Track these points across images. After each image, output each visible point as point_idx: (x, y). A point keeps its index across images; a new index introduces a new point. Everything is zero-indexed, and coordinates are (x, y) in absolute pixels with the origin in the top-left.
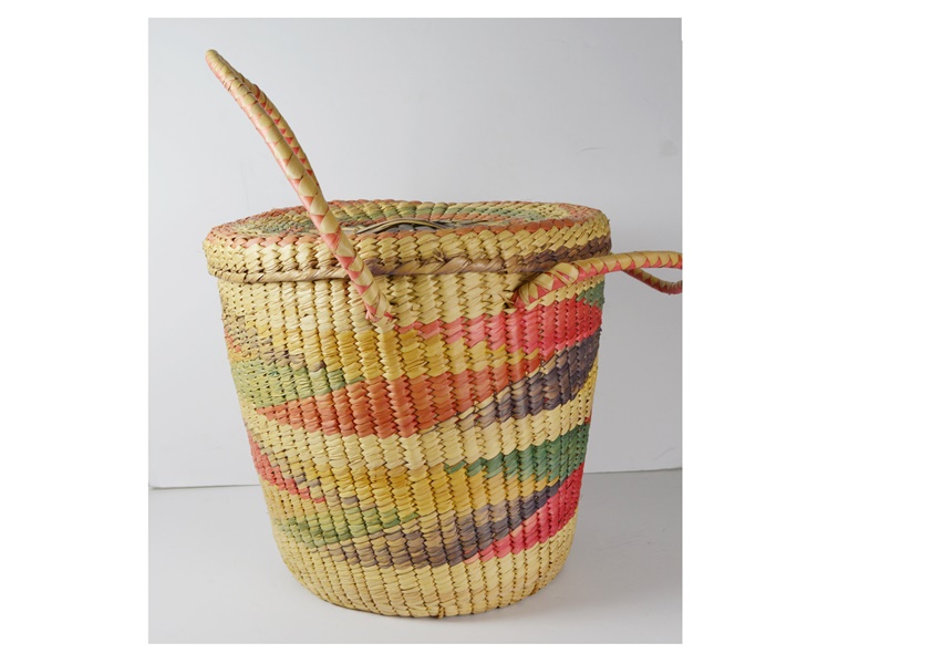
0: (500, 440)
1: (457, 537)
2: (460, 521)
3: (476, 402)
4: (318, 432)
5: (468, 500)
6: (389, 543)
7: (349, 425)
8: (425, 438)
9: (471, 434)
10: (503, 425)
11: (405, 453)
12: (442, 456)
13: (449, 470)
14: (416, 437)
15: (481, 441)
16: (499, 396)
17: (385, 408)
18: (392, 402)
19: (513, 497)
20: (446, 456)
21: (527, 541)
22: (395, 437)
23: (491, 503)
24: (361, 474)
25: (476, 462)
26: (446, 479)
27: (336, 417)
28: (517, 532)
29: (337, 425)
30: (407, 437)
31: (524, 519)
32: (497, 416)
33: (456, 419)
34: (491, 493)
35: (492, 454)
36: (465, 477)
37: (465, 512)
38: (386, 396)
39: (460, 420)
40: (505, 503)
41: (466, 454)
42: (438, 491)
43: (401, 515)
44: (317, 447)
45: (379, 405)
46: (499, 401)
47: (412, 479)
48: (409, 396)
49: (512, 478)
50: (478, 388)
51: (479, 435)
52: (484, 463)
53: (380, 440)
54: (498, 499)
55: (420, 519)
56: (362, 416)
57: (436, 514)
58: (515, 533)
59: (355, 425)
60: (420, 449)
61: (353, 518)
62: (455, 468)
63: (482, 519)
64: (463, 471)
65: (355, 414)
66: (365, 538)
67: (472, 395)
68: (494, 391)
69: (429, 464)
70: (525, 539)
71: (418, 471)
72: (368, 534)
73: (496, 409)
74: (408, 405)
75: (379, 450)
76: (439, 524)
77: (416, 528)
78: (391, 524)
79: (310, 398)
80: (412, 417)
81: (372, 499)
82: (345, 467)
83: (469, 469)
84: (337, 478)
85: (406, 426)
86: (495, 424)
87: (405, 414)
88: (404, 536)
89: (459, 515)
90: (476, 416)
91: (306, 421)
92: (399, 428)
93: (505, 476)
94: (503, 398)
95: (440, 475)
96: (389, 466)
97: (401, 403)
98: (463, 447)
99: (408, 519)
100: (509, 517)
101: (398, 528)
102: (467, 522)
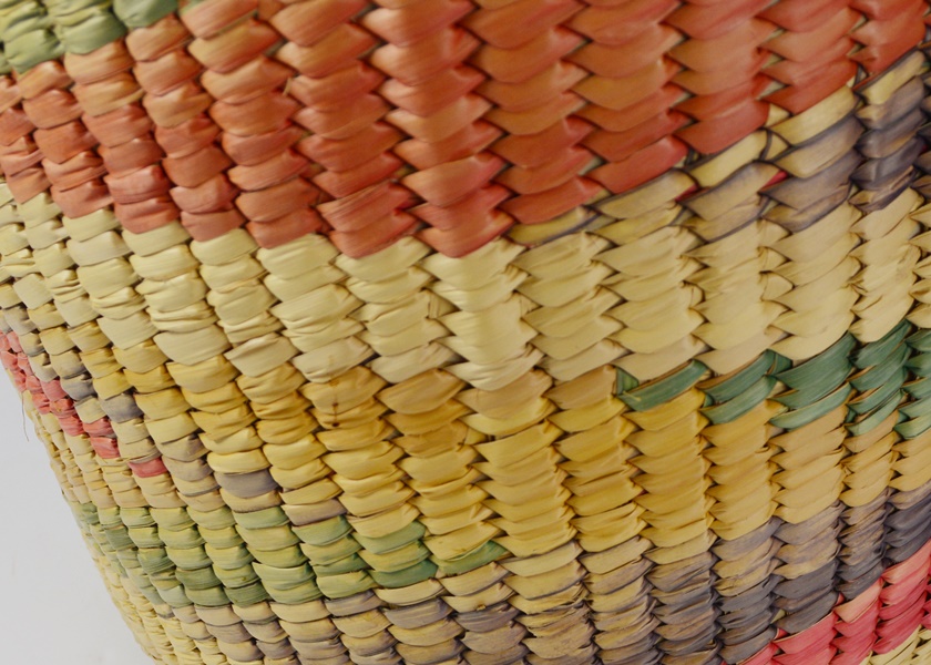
0: (854, 282)
1: (648, 626)
2: (661, 579)
3: (776, 114)
4: (98, 216)
5: (702, 506)
6: (398, 633)
7: (210, 192)
8: (541, 261)
9: (739, 253)
10: (875, 223)
11: (453, 321)
12: (612, 340)
13: (635, 399)
14: (503, 254)
15: (778, 284)
16: (878, 93)
17: (363, 120)
18: (394, 91)
19: (868, 491)
20: (628, 340)
21: (885, 632)
22: (407, 249)
23: (787, 514)
24: (275, 395)
25: (749, 366)
26: (621, 430)
27: (156, 157)
28: (859, 607)
29: (164, 186)
30: (461, 253)
31: (889, 563)
32: (857, 182)
33: (680, 185)
34: (789, 481)
35: (815, 337)
36: (696, 424)
37: (685, 545)
38: (367, 62)
39: (698, 190)
40: (834, 514)
41: (711, 337)
42: (584, 473)
43: (442, 550)
44: (101, 274)
45: (337, 105)
46: (873, 114)
47: (481, 423)
48: (470, 63)
49: (873, 431)
50: (795, 44)
51: (773, 260)
52: (781, 373)
53: (346, 262)
54: (811, 503)
55: (513, 566)
56: (263, 154)
57: (574, 551)
58: (850, 612)
59: (237, 191)
60: (518, 307)
61: (268, 542)
62: (661, 390)
63: (745, 571)
64: (693, 400)
65: (233, 140)
66: (313, 609)
67: (762, 77)
68: (859, 65)
69: (554, 370)
70: (880, 623)
71: (508, 394)
72: (323, 598)
73: (858, 149)
74: (468, 110)
75: (342, 301)
76: (584, 583)
77: (498, 594)
78: (401, 578)
79: (49, 67)
80: (482, 168)
81: (325, 488)
82: (214, 362)
83: (715, 393)
84: (193, 400)
85: (459, 204)
86: (844, 214)
87: (449, 150)
88: (453, 615)
89: (659, 558)
90: (770, 174)
91: (51, 167)
92: (426, 211)
93: (850, 423)
94: (889, 105)
95: (594, 418)
96: (387, 368)
97: (434, 99)
98: (701, 308)
99: (467, 564)
100: (840, 561)
101: (431, 588)
102: (690, 580)
